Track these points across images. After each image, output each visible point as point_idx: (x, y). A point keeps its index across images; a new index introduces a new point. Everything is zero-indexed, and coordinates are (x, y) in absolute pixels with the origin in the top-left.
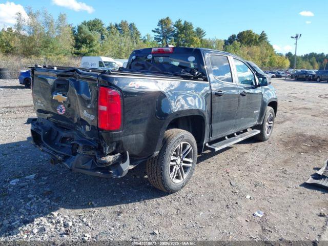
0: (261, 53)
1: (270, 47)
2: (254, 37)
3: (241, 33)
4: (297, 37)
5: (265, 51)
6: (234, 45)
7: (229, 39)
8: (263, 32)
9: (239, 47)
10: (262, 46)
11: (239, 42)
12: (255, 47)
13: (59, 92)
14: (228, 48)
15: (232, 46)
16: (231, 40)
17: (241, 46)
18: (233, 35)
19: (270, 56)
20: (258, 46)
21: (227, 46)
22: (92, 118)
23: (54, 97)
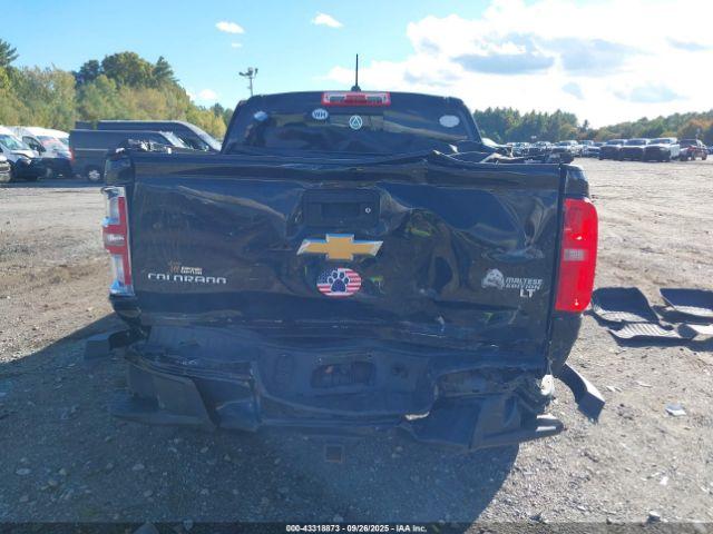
0: (168, 104)
1: (181, 94)
2: (143, 69)
3: (111, 57)
4: (250, 73)
5: (175, 101)
6: (100, 86)
7: (84, 69)
8: (161, 58)
9: (114, 90)
10: (166, 89)
11: (112, 80)
12: (150, 90)
13: (334, 230)
14: (87, 93)
15: (94, 86)
16: (88, 74)
17: (118, 88)
18: (91, 62)
19: (186, 112)
20: (155, 90)
21: (84, 87)
22: (532, 286)
23: (307, 246)
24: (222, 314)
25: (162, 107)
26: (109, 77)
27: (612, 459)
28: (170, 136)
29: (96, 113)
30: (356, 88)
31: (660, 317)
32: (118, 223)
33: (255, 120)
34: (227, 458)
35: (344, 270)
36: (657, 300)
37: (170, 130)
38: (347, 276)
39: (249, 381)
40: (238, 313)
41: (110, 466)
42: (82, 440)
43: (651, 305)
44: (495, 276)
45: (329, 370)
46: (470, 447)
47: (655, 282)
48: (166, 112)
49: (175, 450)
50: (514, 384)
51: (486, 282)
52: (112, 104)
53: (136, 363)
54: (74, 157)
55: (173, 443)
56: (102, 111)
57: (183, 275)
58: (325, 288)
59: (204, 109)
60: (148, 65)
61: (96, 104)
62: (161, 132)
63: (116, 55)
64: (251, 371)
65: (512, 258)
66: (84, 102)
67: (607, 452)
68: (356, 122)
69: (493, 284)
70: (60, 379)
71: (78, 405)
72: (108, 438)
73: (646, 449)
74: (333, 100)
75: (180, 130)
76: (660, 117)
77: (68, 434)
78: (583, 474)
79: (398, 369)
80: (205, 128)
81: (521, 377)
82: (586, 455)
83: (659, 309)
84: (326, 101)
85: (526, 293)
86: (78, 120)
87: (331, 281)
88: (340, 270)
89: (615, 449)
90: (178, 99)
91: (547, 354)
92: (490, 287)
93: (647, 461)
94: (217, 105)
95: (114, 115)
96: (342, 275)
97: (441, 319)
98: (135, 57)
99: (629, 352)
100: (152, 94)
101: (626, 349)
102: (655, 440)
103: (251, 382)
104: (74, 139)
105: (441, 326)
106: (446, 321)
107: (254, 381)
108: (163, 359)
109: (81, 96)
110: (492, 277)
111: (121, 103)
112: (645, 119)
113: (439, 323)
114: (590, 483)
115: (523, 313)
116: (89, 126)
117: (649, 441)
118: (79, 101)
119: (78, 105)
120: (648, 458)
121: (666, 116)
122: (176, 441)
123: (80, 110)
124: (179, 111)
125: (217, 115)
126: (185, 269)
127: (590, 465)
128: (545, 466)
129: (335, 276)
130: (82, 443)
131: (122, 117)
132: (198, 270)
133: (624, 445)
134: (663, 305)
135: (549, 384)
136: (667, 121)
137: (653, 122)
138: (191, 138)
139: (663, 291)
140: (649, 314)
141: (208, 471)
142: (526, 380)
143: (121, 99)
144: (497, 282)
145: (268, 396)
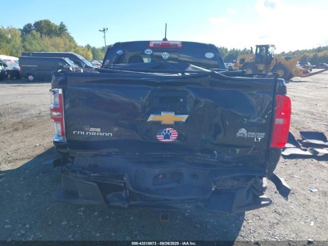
0: (65, 44)
1: (71, 39)
2: (54, 28)
3: (38, 22)
4: (104, 30)
5: (68, 43)
6: (33, 35)
7: (25, 28)
8: (62, 23)
9: (39, 37)
10: (64, 38)
11: (38, 33)
12: (57, 38)
13: (165, 110)
14: (27, 39)
15: (30, 36)
16: (27, 30)
17: (41, 36)
18: (28, 24)
19: (74, 48)
20: (59, 37)
21: (25, 36)
22: (260, 137)
23: (152, 118)
24: (110, 150)
25: (62, 45)
26: (37, 31)
27: (288, 214)
28: (67, 60)
29: (31, 48)
30: (165, 39)
31: (300, 145)
32: (58, 107)
33: (118, 54)
34: (107, 217)
35: (169, 129)
36: (298, 137)
37: (67, 57)
38: (171, 131)
39: (123, 183)
40: (117, 150)
41: (50, 223)
42: (35, 209)
43: (296, 139)
44: (243, 131)
45: (161, 176)
46: (230, 213)
47: (296, 129)
48: (64, 48)
49: (82, 214)
50: (251, 182)
51: (238, 134)
52: (39, 44)
53: (67, 174)
54: (21, 69)
55: (81, 210)
56: (34, 47)
57: (91, 132)
58: (161, 138)
59: (82, 47)
60: (56, 26)
61: (31, 44)
62: (63, 58)
63: (41, 21)
64: (125, 178)
65: (251, 123)
66: (25, 43)
67: (285, 210)
68: (165, 55)
69: (242, 136)
70: (22, 179)
71: (32, 192)
72: (48, 208)
73: (302, 208)
74: (154, 45)
75: (72, 57)
76: (291, 52)
77: (28, 207)
78: (275, 221)
79: (194, 176)
80: (83, 56)
81: (253, 179)
82: (275, 212)
83: (300, 141)
84: (151, 45)
85: (257, 140)
86: (23, 52)
87: (163, 134)
88: (167, 129)
89: (288, 209)
90: (70, 42)
91: (265, 168)
92: (240, 137)
93: (304, 214)
94: (88, 45)
95: (40, 50)
96: (169, 131)
97: (215, 152)
98: (50, 22)
99: (289, 161)
100: (58, 40)
101: (287, 160)
102: (306, 204)
103: (125, 184)
104: (21, 61)
105: (215, 155)
106: (218, 153)
107: (125, 183)
108: (81, 173)
109: (24, 40)
110: (241, 132)
111: (43, 44)
112: (284, 52)
113: (214, 153)
114: (278, 225)
115: (255, 149)
116: (28, 54)
117: (303, 205)
118: (23, 43)
119: (22, 45)
120: (304, 212)
121: (293, 51)
122: (82, 209)
123: (24, 47)
124: (71, 48)
125: (89, 49)
126: (92, 129)
127: (278, 217)
128: (257, 218)
129: (165, 132)
130: (36, 211)
131: (44, 51)
132: (99, 130)
133: (292, 207)
134: (301, 139)
135: (266, 182)
136: (294, 53)
137: (287, 54)
138: (77, 60)
139: (301, 132)
140: (296, 144)
141: (99, 224)
142: (256, 181)
143: (43, 42)
144: (244, 134)
145: (133, 190)
